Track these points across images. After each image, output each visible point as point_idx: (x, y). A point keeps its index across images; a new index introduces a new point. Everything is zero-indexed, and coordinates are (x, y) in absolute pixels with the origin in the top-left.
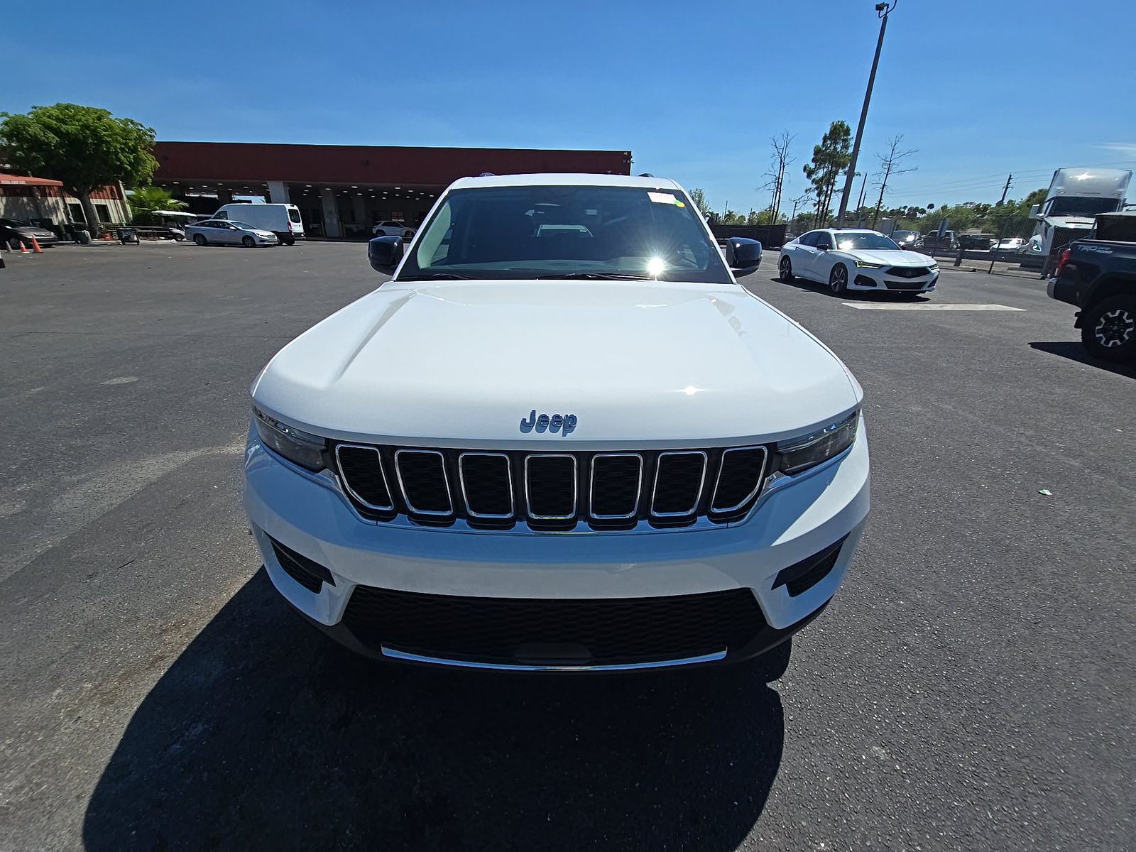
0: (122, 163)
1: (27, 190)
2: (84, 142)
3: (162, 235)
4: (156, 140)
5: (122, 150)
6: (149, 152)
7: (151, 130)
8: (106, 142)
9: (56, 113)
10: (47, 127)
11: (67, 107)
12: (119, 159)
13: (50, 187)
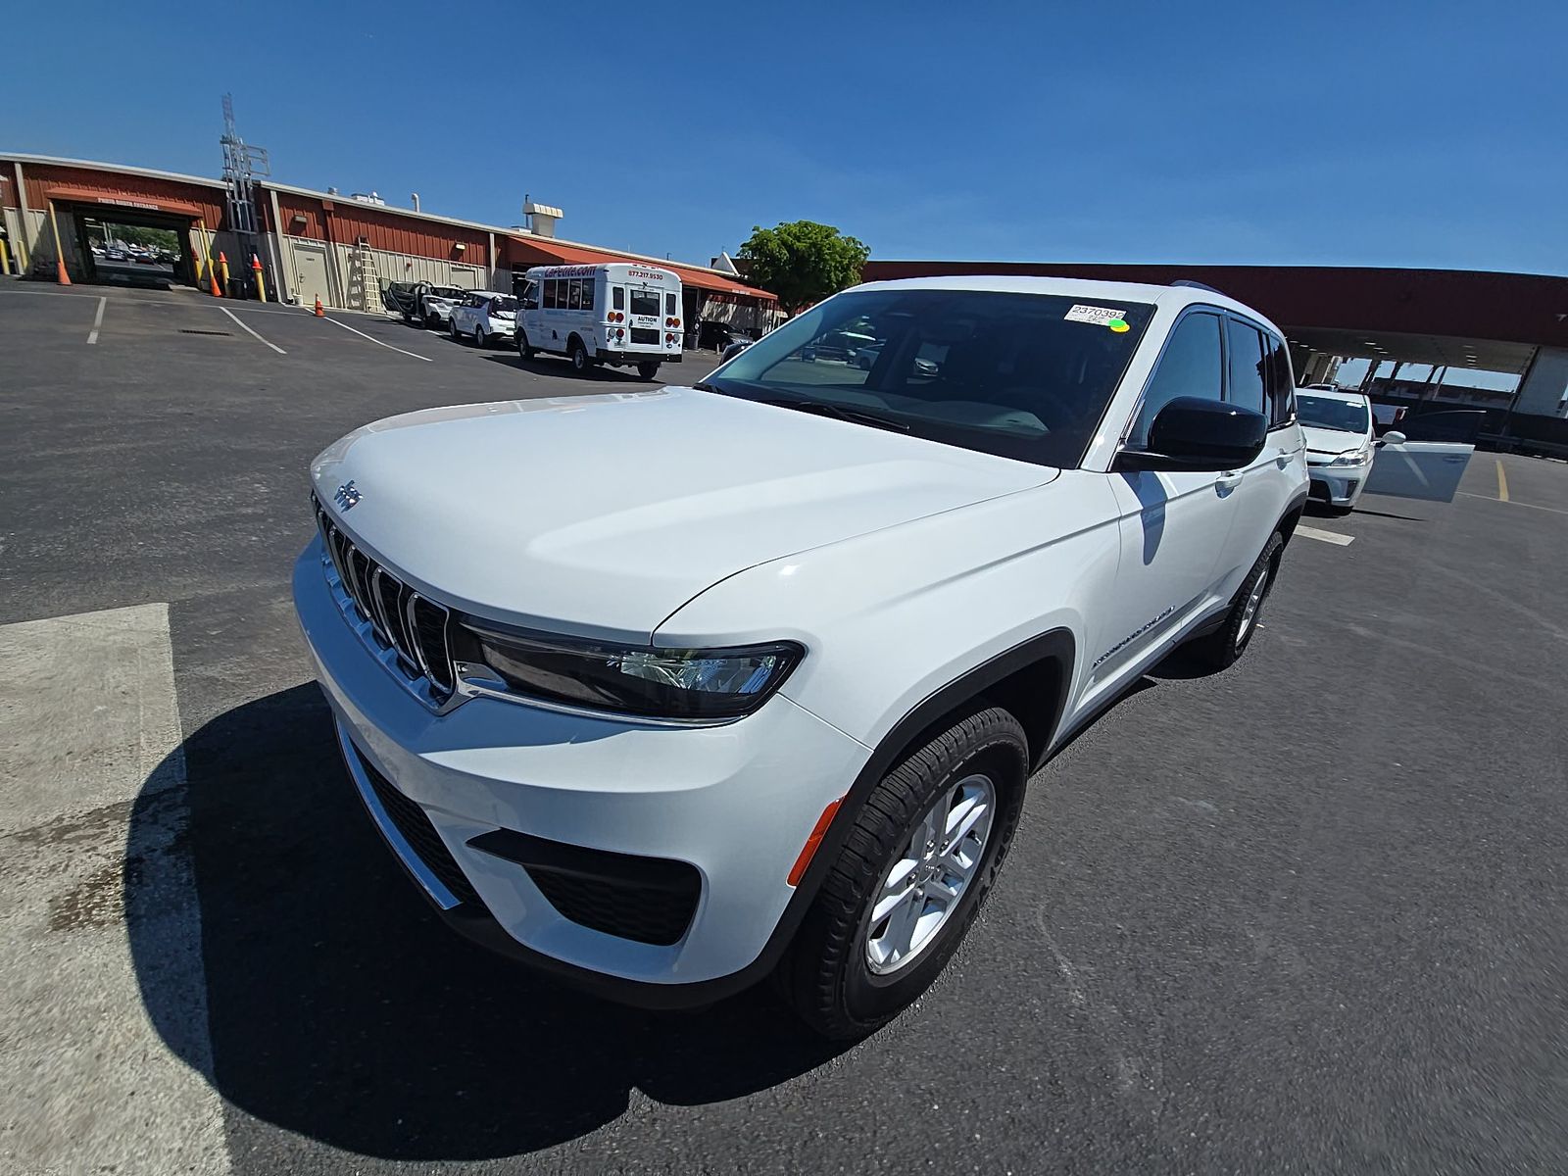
0: (831, 281)
1: (752, 301)
2: (808, 260)
3: (836, 356)
4: (868, 259)
5: (836, 268)
6: (859, 271)
7: (868, 248)
8: (825, 260)
9: (795, 230)
10: (784, 243)
11: (806, 225)
12: (829, 278)
13: (768, 300)
